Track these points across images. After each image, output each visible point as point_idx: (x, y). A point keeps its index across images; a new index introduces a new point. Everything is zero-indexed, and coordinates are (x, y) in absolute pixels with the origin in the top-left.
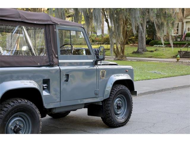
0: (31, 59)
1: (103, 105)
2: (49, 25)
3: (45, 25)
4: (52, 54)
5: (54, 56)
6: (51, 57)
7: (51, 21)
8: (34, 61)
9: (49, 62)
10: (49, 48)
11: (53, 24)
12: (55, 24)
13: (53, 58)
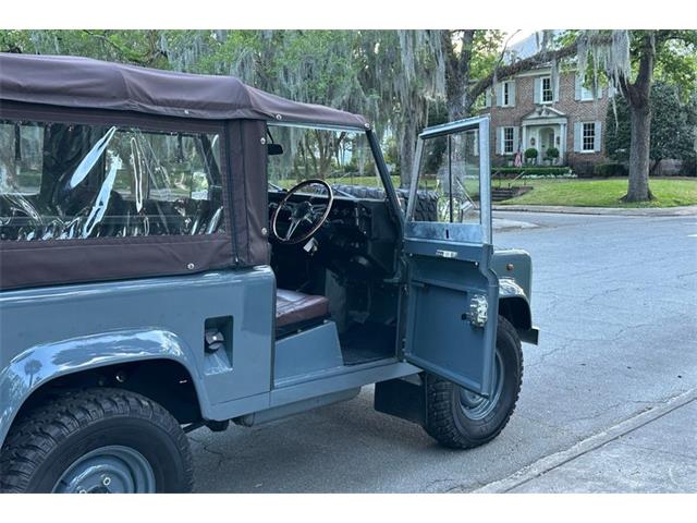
0: (160, 250)
1: (424, 385)
2: (241, 120)
3: (227, 121)
4: (247, 228)
5: (252, 234)
6: (242, 238)
7: (250, 107)
8: (174, 257)
9: (233, 255)
10: (236, 204)
11: (256, 120)
12: (264, 118)
13: (249, 239)
